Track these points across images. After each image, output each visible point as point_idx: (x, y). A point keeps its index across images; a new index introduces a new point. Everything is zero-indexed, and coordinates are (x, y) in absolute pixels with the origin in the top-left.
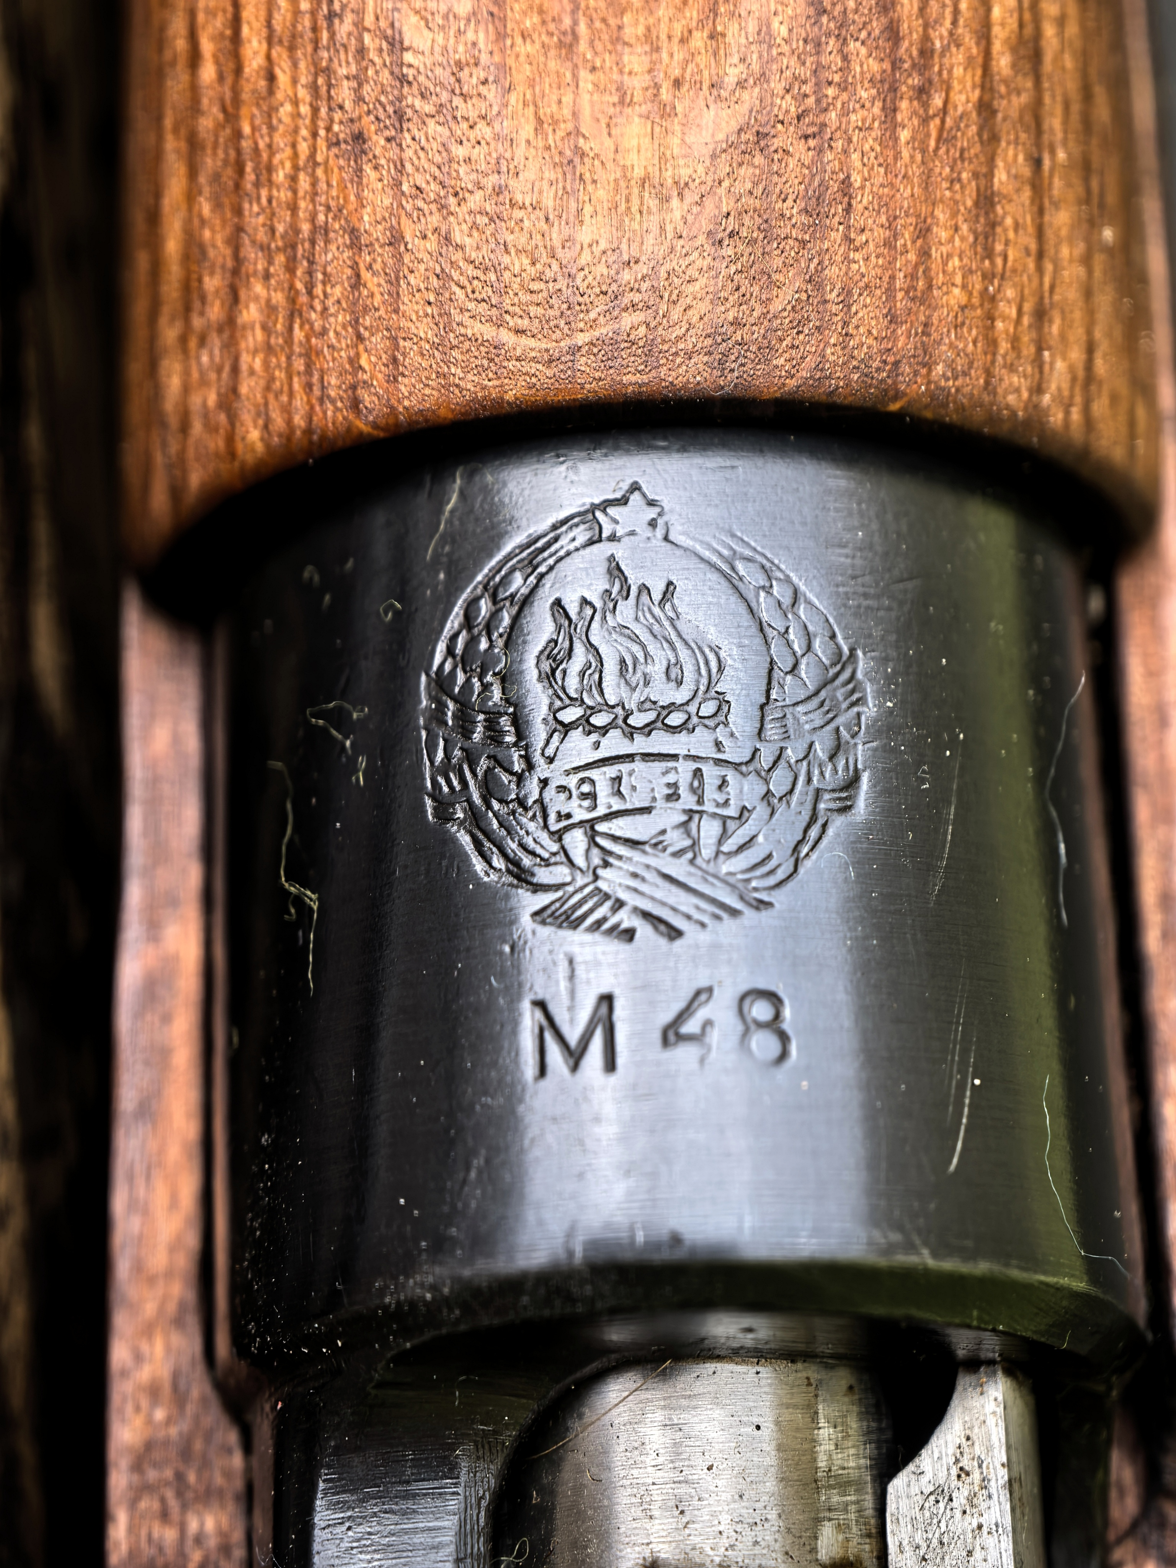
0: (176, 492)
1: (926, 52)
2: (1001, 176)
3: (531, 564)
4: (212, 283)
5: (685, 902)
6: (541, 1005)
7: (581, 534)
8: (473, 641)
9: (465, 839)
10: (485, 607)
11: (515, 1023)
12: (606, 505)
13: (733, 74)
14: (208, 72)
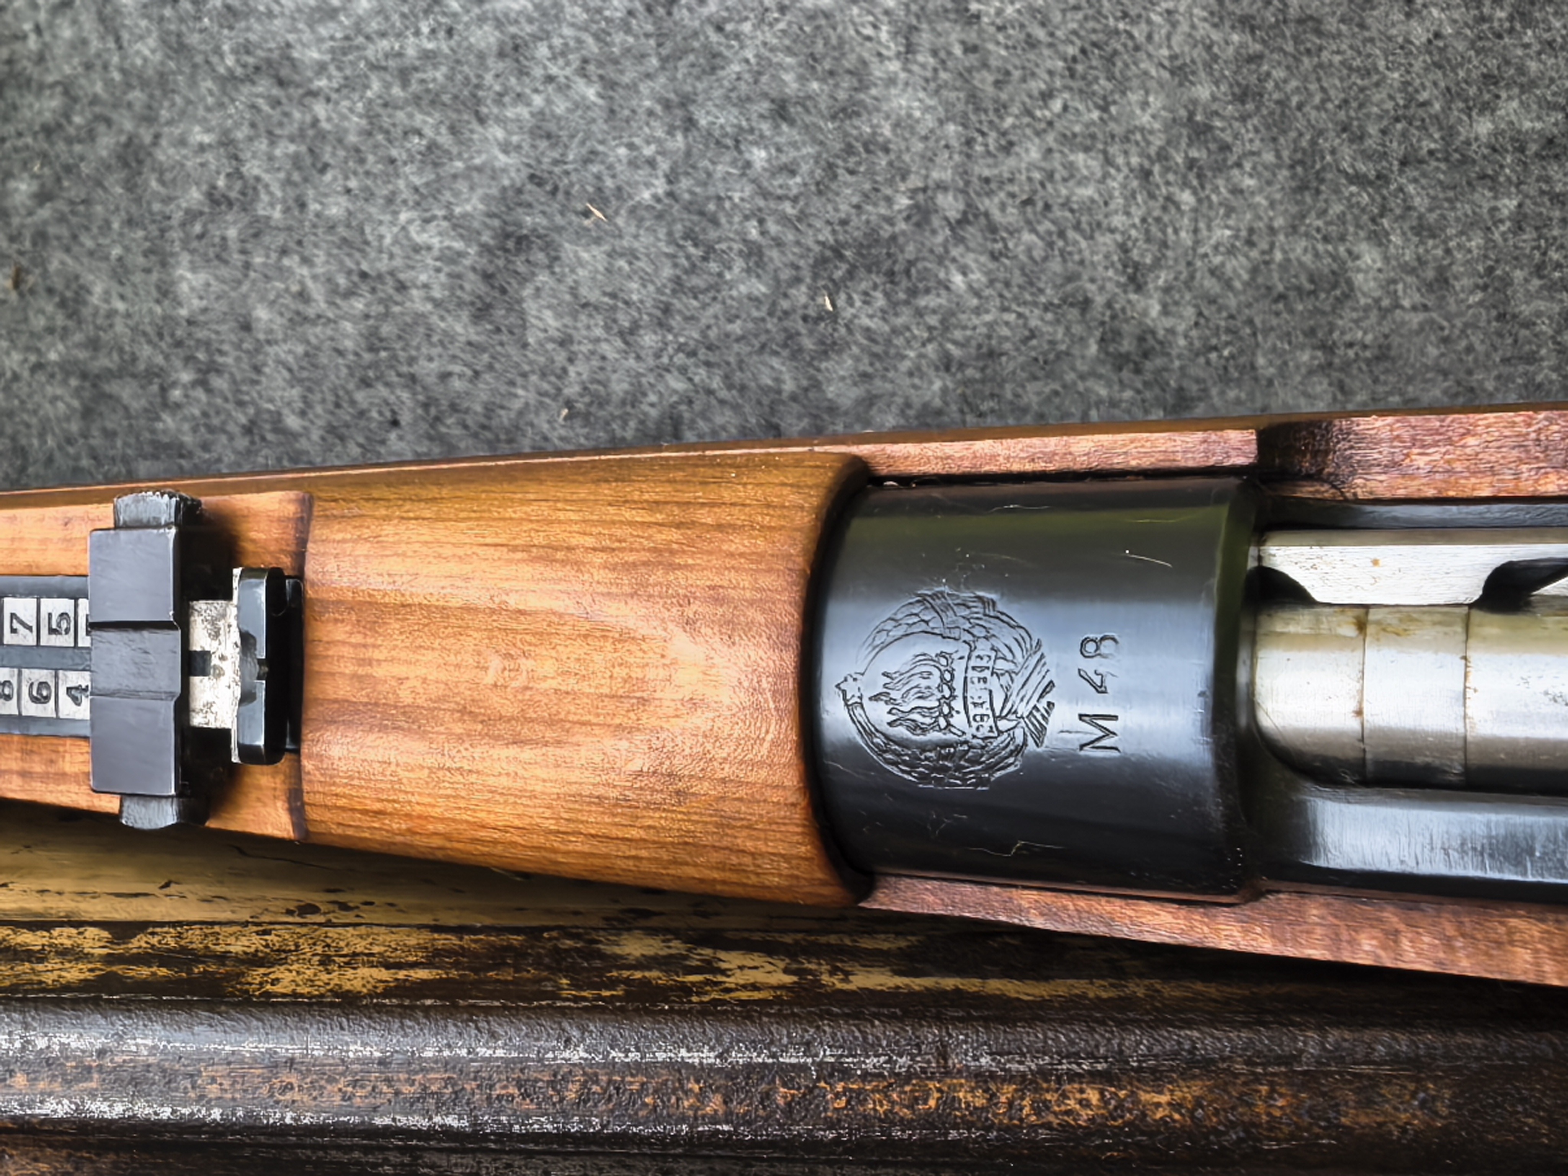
0: (823, 883)
1: (654, 550)
2: (709, 521)
3: (870, 734)
4: (734, 860)
5: (1035, 679)
6: (1082, 746)
7: (858, 711)
8: (905, 763)
9: (998, 774)
10: (888, 756)
11: (1089, 759)
12: (845, 700)
13: (660, 632)
14: (644, 853)
